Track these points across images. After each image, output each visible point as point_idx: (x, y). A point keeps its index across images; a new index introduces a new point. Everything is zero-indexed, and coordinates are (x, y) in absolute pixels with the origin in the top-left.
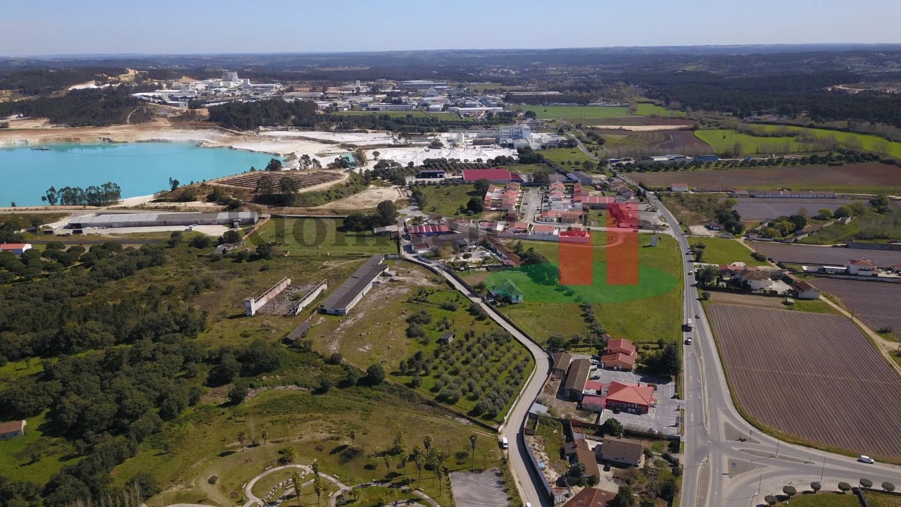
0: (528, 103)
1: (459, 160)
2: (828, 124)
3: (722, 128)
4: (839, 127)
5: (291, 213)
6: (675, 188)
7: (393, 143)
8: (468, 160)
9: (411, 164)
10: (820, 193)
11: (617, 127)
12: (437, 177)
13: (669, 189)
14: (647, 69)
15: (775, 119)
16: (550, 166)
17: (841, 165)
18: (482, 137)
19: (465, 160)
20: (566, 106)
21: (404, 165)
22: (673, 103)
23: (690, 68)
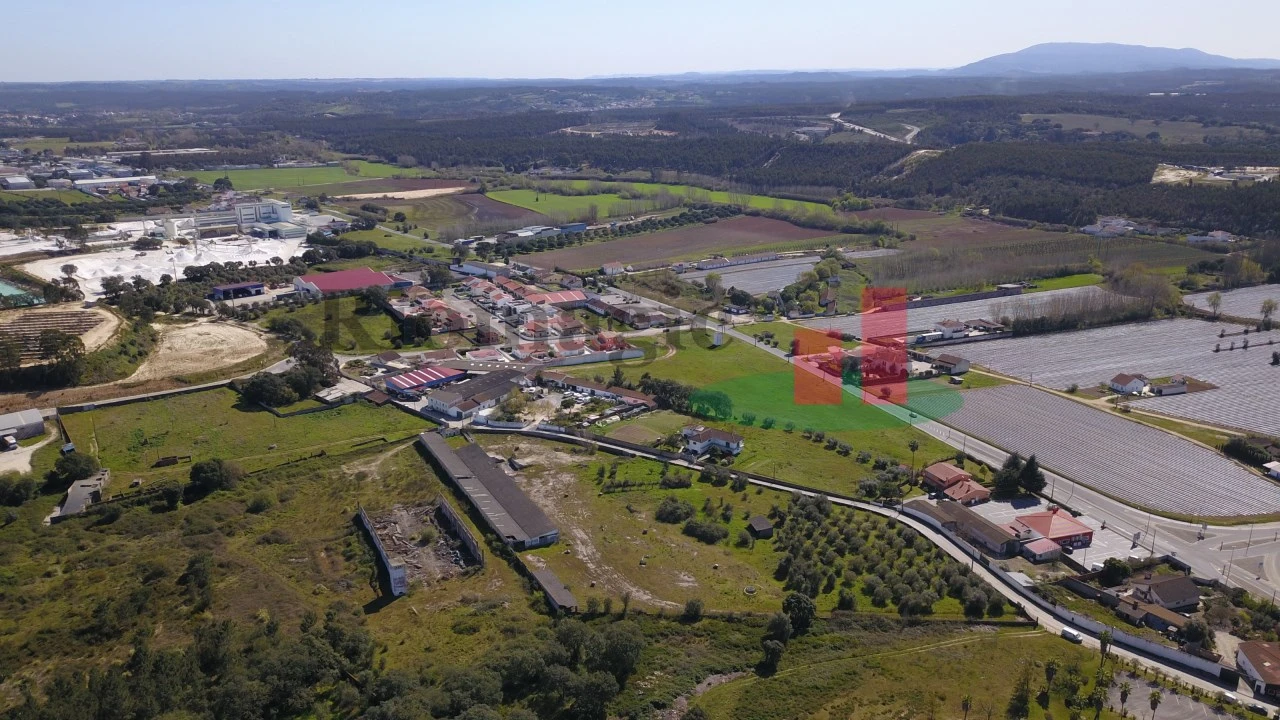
0: (177, 167)
1: (240, 263)
2: (623, 175)
3: (513, 188)
4: (643, 178)
5: (90, 399)
6: (609, 271)
7: (56, 249)
8: (255, 263)
9: (166, 279)
10: (762, 255)
11: (380, 195)
12: (250, 294)
13: (602, 272)
14: (277, 112)
15: (559, 172)
16: (403, 257)
17: (715, 221)
18: (209, 224)
19: (250, 263)
20: (242, 169)
21: (156, 282)
22: (402, 158)
23: (339, 110)
